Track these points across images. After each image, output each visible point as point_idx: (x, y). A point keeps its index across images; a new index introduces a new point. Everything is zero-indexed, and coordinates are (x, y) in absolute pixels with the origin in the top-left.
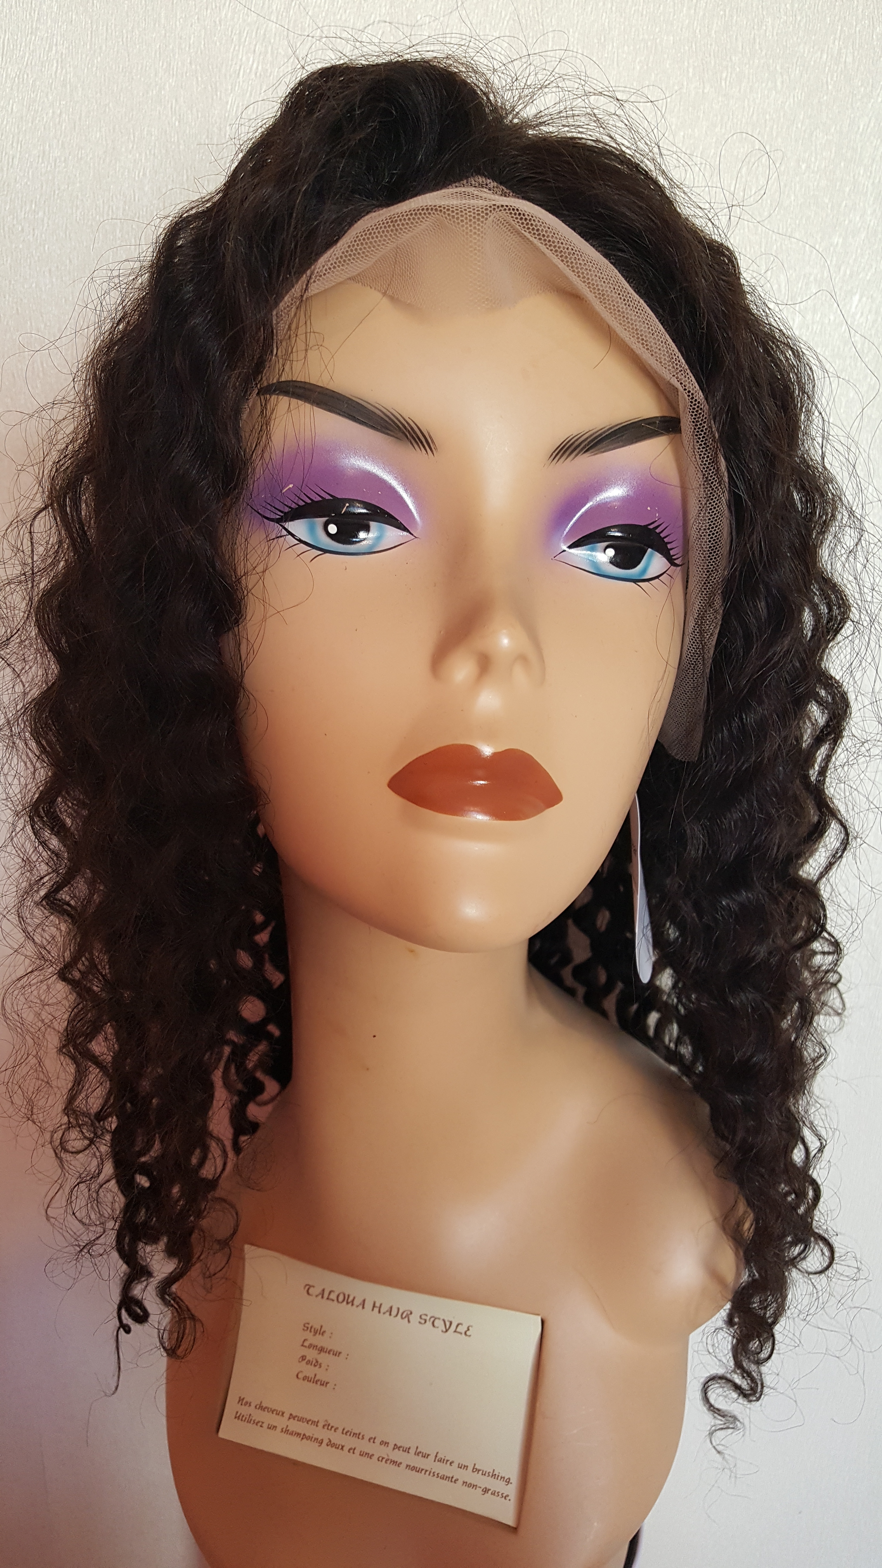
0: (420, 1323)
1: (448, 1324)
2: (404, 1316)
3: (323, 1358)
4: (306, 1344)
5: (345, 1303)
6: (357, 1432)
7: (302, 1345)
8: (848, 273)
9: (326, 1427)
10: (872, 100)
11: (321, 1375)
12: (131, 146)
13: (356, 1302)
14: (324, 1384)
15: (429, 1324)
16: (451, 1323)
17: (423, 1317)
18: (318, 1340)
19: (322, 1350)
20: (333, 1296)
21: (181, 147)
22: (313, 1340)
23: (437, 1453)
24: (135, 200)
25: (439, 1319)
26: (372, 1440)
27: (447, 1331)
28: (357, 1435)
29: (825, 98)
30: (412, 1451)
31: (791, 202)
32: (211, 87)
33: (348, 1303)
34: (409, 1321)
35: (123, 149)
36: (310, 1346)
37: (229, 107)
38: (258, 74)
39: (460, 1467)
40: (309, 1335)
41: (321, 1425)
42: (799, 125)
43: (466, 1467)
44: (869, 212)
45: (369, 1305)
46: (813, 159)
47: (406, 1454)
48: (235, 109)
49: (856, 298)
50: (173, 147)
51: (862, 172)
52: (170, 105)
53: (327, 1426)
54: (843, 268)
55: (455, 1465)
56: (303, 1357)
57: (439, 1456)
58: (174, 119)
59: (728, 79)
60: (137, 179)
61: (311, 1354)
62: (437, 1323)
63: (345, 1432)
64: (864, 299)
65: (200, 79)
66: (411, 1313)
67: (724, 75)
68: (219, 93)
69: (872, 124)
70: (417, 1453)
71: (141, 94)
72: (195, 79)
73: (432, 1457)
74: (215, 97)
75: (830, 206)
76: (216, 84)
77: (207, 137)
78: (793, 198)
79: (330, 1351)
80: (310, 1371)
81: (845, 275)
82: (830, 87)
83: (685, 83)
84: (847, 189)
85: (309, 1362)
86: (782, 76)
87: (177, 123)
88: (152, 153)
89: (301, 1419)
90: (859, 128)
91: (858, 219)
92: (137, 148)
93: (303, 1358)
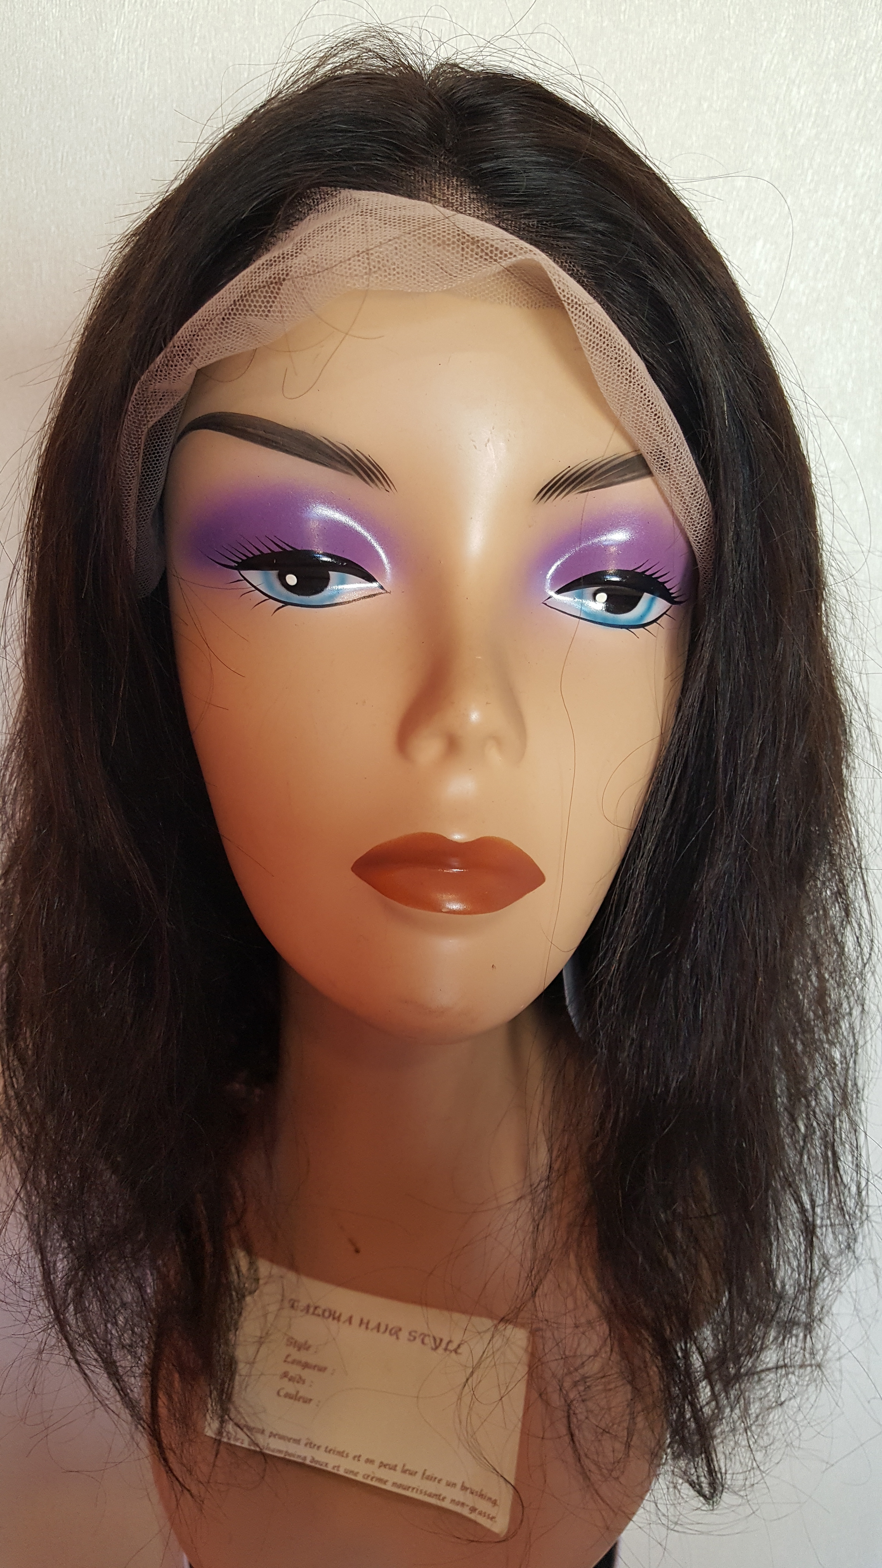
0: (409, 1340)
1: (438, 1341)
2: (393, 1332)
3: (306, 1374)
4: (289, 1359)
5: (331, 1318)
6: (342, 1450)
7: (285, 1361)
8: (752, 217)
9: (308, 1445)
10: (776, 35)
11: (303, 1391)
12: (16, 80)
13: (343, 1318)
14: (307, 1401)
15: (418, 1341)
16: (441, 1340)
17: (413, 1334)
18: (303, 1356)
19: (306, 1366)
20: (320, 1311)
21: (68, 82)
22: (296, 1355)
23: (425, 1470)
24: (22, 138)
25: (429, 1336)
26: (358, 1458)
27: (437, 1348)
28: (341, 1454)
29: (727, 32)
30: (399, 1468)
31: (692, 144)
32: (96, 17)
33: (334, 1318)
34: (398, 1338)
35: (8, 84)
36: (293, 1362)
37: (115, 39)
38: (144, 5)
39: (448, 1484)
40: (293, 1351)
41: (303, 1442)
42: (701, 61)
43: (454, 1485)
44: (772, 154)
45: (356, 1321)
46: (715, 98)
47: (392, 1471)
48: (121, 42)
49: (760, 243)
50: (59, 82)
51: (765, 112)
52: (54, 38)
53: (310, 1444)
54: (746, 213)
55: (444, 1482)
56: (285, 1373)
57: (427, 1473)
58: (59, 52)
59: (627, 13)
60: (24, 115)
61: (295, 1370)
62: (427, 1340)
63: (328, 1451)
64: (768, 246)
65: (84, 9)
66: (400, 1330)
67: (623, 8)
68: (104, 25)
69: (775, 61)
70: (404, 1471)
71: (24, 25)
72: (79, 9)
73: (419, 1475)
74: (100, 29)
75: (732, 148)
76: (100, 15)
77: (94, 71)
78: (694, 139)
79: (315, 1366)
80: (290, 1388)
81: (748, 218)
82: (732, 22)
83: (583, 17)
84: (750, 130)
85: (291, 1379)
86: (683, 10)
87: (63, 57)
88: (39, 88)
89: (282, 1437)
90: (762, 66)
91: (761, 160)
92: (22, 83)
93: (285, 1375)
